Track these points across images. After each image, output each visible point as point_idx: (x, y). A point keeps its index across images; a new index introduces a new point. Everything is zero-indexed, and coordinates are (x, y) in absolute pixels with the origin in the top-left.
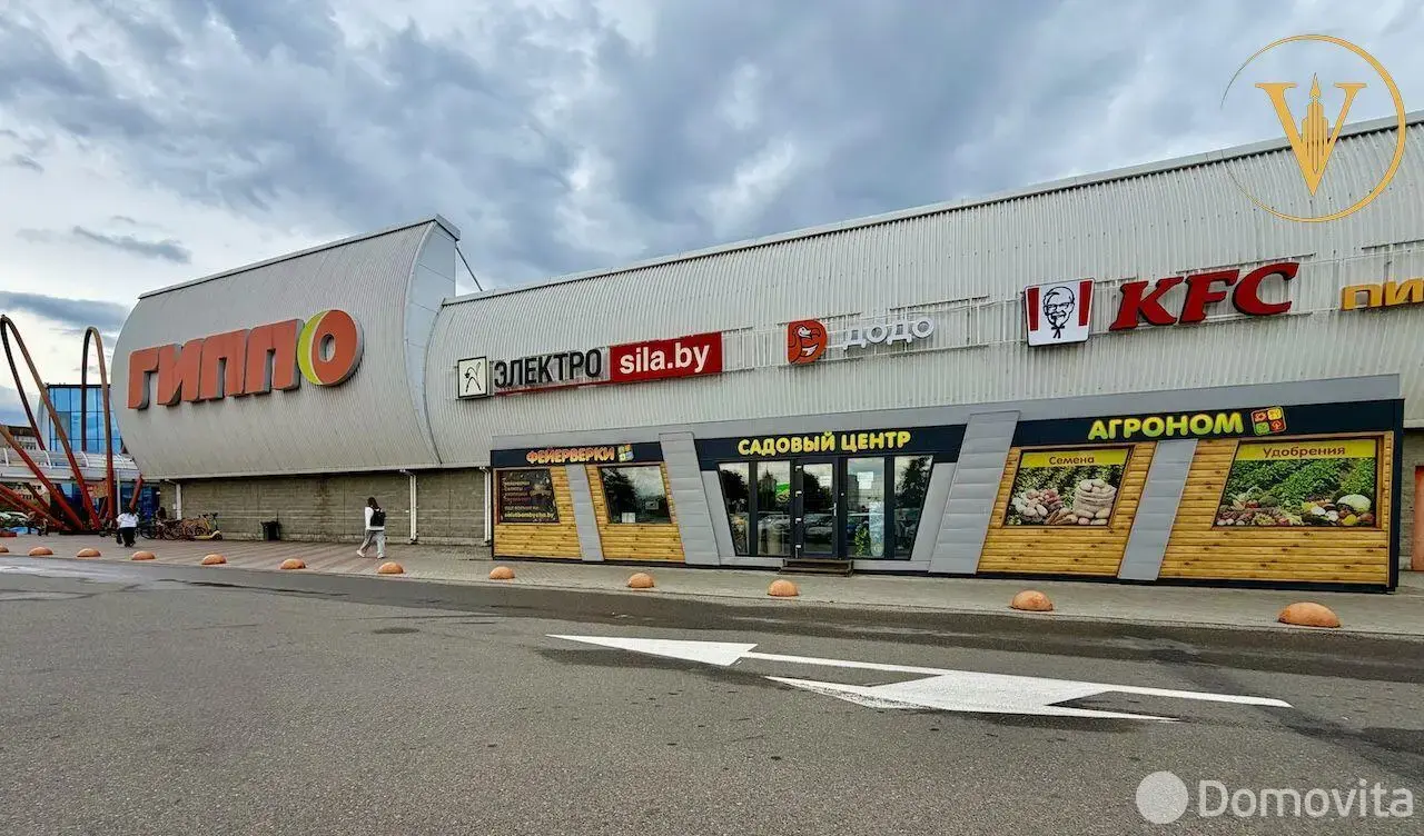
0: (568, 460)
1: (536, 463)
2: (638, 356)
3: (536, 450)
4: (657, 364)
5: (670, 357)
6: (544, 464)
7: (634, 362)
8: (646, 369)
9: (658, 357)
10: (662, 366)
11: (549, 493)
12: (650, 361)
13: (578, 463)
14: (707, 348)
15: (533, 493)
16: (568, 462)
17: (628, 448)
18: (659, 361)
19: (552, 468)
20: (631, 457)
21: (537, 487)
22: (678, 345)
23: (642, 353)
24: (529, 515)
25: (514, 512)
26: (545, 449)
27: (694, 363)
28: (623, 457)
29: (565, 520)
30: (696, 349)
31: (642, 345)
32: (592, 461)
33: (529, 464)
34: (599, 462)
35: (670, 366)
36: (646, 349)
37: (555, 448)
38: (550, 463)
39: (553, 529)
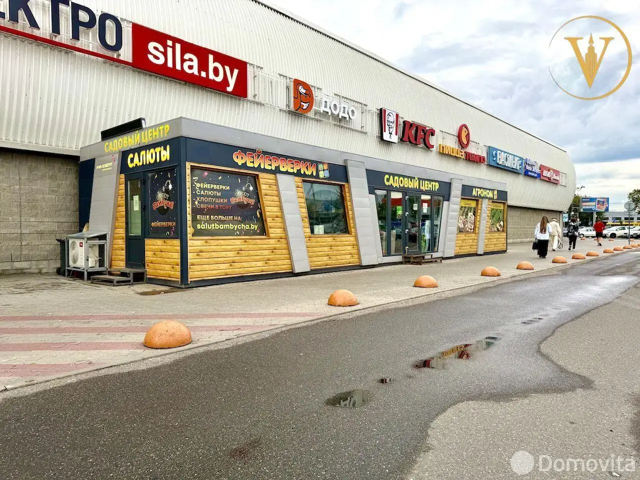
0: (277, 168)
1: (244, 166)
2: (170, 50)
3: (244, 150)
4: (191, 67)
5: (203, 66)
6: (253, 168)
7: (165, 54)
8: (178, 67)
9: (191, 60)
10: (195, 71)
11: (252, 201)
12: (183, 61)
13: (287, 173)
14: (236, 72)
15: (233, 201)
16: (277, 171)
17: (326, 167)
18: (192, 65)
19: (261, 175)
20: (327, 174)
21: (239, 193)
22: (211, 57)
23: (174, 48)
24: (231, 226)
25: (210, 222)
26: (254, 151)
27: (225, 82)
28: (322, 175)
29: (275, 231)
30: (227, 68)
31: (175, 40)
32: (298, 174)
33: (236, 165)
34: (305, 175)
35: (203, 74)
36: (178, 46)
37: (265, 153)
38: (259, 169)
39: (260, 242)
